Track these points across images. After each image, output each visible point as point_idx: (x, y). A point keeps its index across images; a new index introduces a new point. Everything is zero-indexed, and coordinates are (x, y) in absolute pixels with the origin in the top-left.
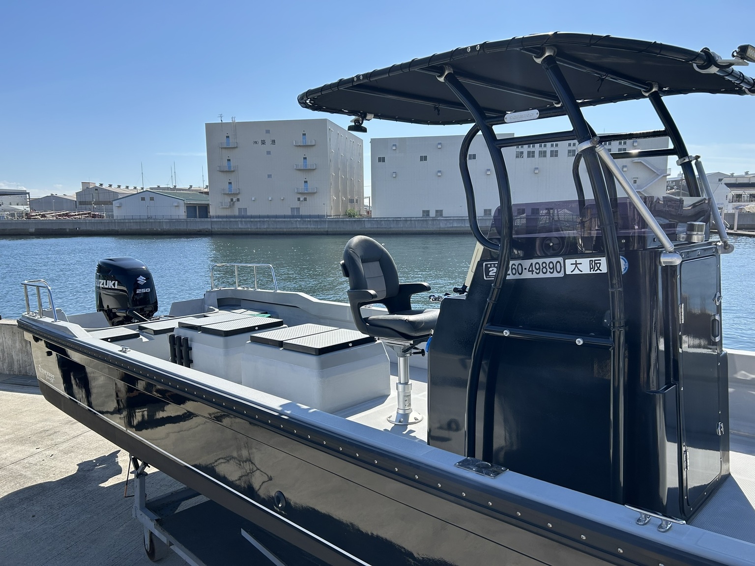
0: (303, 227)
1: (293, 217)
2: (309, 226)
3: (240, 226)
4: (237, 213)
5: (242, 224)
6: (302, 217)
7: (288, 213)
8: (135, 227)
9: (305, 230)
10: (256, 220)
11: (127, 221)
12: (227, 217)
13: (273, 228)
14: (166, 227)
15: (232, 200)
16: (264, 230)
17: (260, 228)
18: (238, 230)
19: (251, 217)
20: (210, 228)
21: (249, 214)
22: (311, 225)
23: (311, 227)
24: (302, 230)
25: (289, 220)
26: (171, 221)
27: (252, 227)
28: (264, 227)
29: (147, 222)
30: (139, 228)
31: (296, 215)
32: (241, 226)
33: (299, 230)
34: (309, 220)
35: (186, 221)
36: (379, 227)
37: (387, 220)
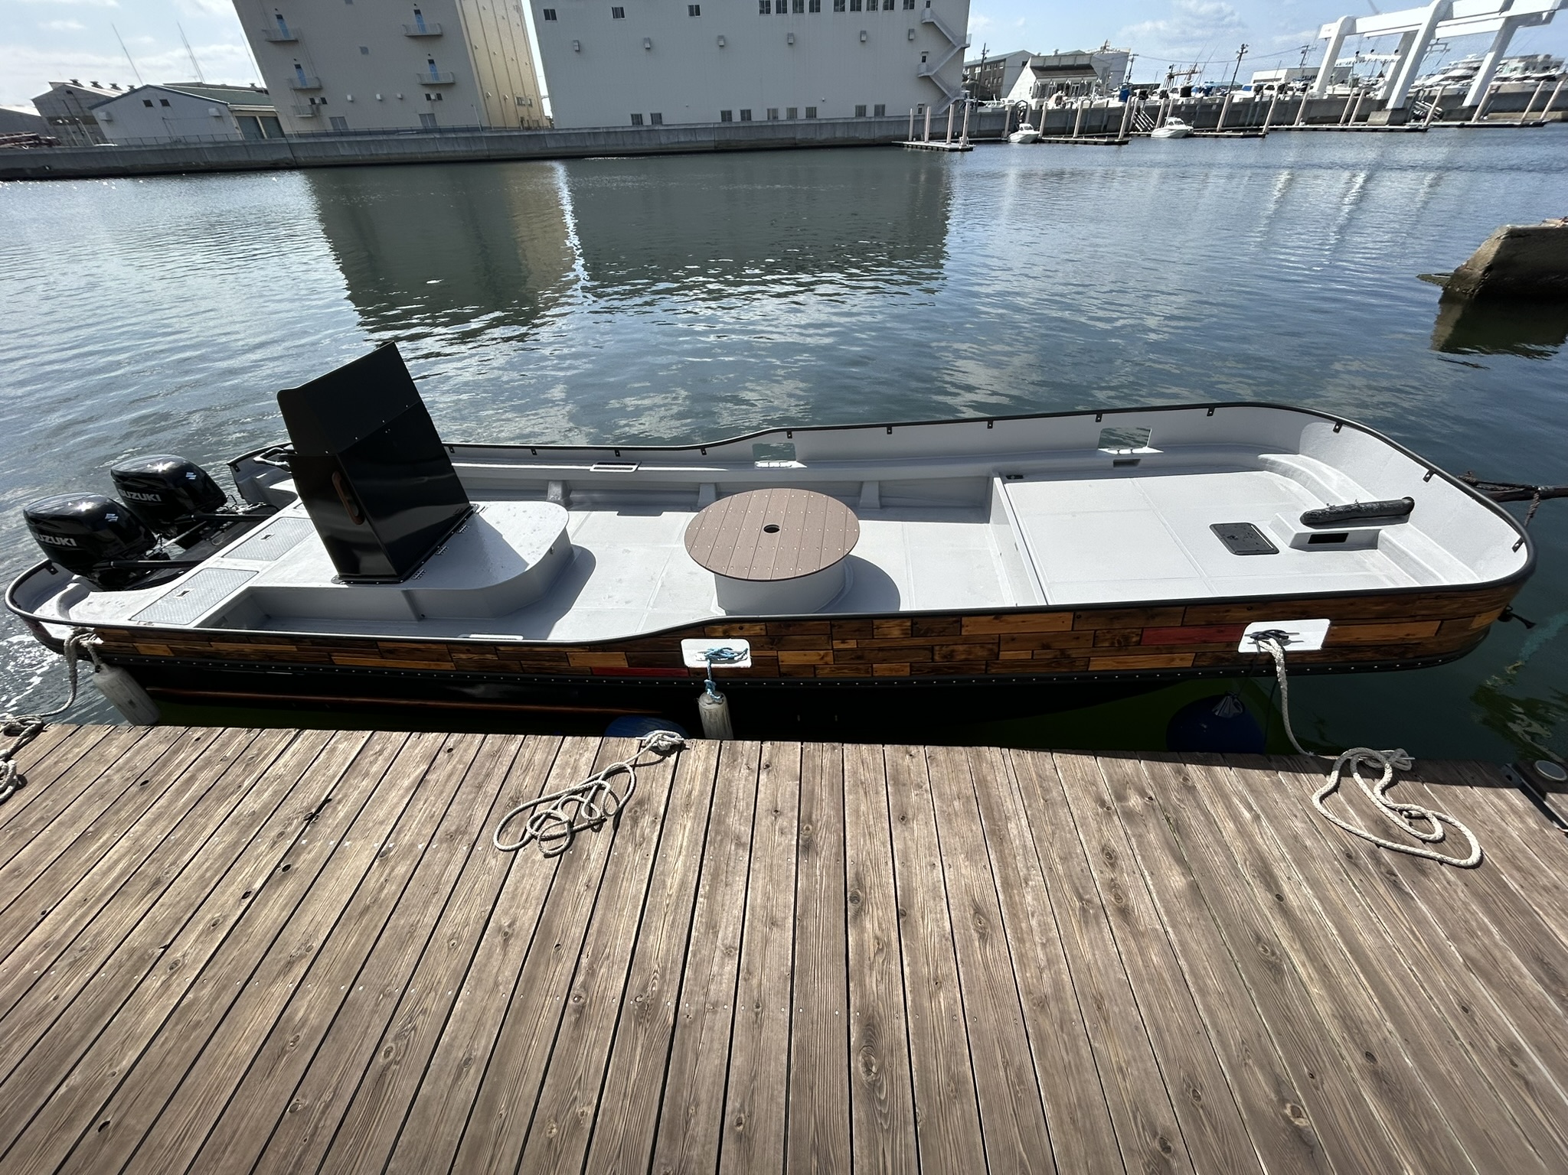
0: (447, 149)
1: (426, 131)
2: (457, 149)
3: (343, 152)
4: (330, 128)
6: (440, 131)
7: (418, 124)
8: (155, 161)
11: (134, 149)
12: (313, 135)
14: (213, 159)
15: (313, 101)
19: (356, 134)
20: (290, 156)
21: (351, 127)
23: (461, 150)
26: (218, 147)
27: (364, 153)
28: (382, 152)
29: (173, 150)
30: (163, 162)
31: (431, 128)
32: (346, 152)
35: (244, 146)
36: (569, 144)
37: (580, 135)
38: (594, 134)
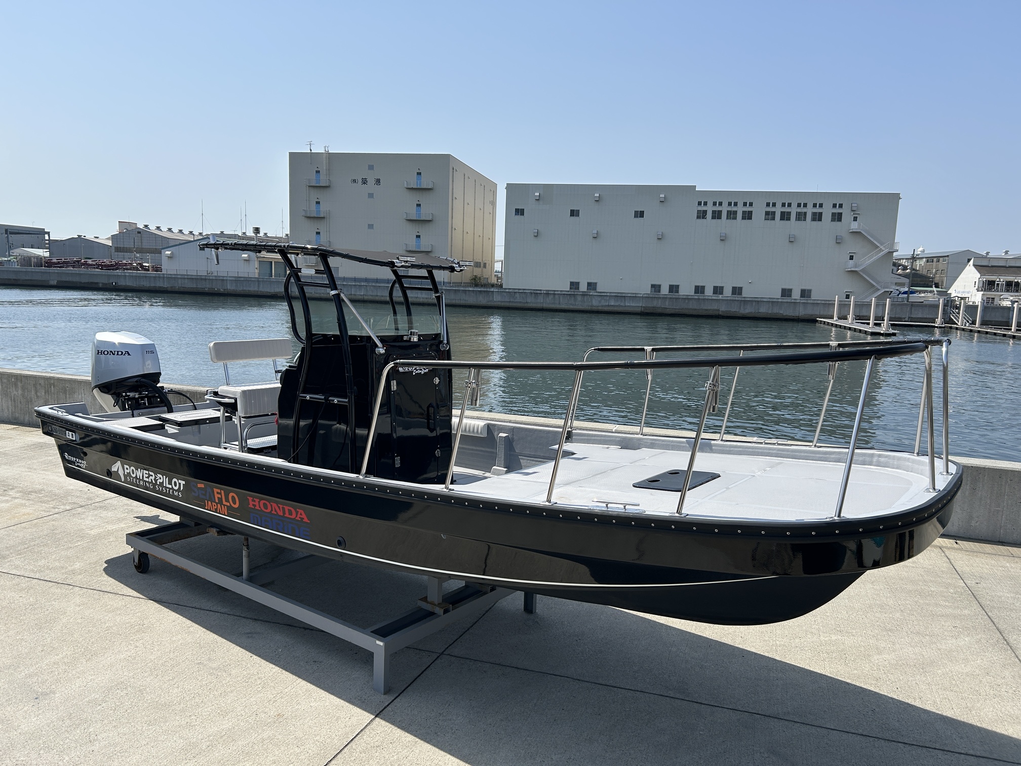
8: (189, 285)
10: (350, 283)
11: (179, 277)
14: (230, 287)
19: (344, 280)
21: (341, 275)
26: (238, 280)
28: (362, 293)
29: (206, 279)
30: (195, 286)
35: (258, 281)
36: (511, 300)
37: (523, 293)
38: (536, 293)
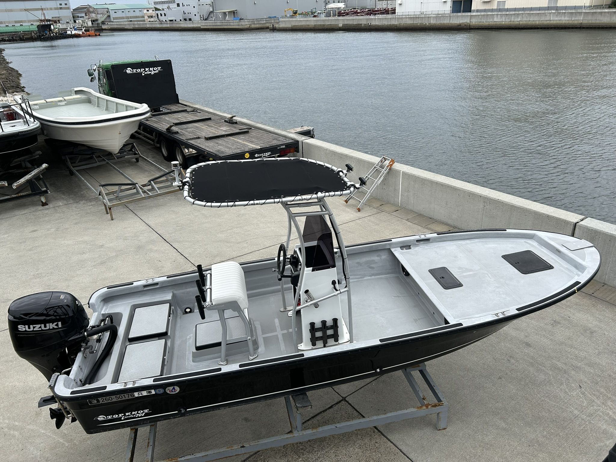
5: (497, 17)
9: (558, 22)
10: (511, 13)
13: (526, 21)
16: (517, 23)
17: (514, 21)
18: (493, 23)
22: (564, 18)
24: (555, 22)
25: (543, 12)
33: (552, 22)
34: (564, 11)
